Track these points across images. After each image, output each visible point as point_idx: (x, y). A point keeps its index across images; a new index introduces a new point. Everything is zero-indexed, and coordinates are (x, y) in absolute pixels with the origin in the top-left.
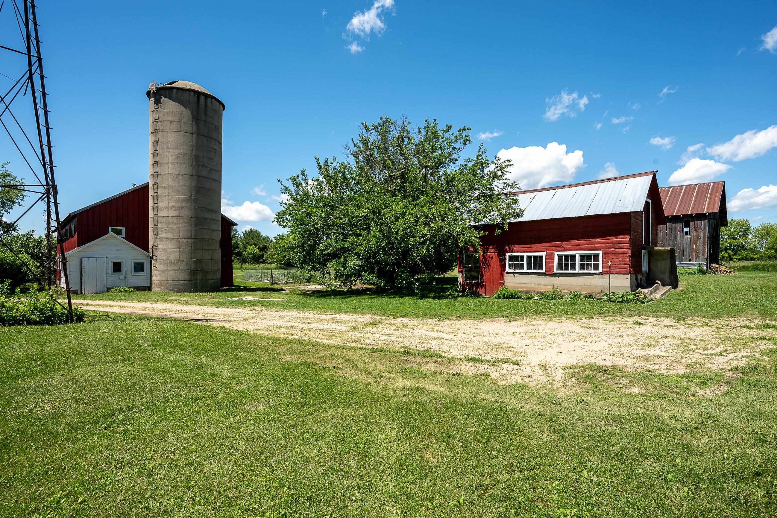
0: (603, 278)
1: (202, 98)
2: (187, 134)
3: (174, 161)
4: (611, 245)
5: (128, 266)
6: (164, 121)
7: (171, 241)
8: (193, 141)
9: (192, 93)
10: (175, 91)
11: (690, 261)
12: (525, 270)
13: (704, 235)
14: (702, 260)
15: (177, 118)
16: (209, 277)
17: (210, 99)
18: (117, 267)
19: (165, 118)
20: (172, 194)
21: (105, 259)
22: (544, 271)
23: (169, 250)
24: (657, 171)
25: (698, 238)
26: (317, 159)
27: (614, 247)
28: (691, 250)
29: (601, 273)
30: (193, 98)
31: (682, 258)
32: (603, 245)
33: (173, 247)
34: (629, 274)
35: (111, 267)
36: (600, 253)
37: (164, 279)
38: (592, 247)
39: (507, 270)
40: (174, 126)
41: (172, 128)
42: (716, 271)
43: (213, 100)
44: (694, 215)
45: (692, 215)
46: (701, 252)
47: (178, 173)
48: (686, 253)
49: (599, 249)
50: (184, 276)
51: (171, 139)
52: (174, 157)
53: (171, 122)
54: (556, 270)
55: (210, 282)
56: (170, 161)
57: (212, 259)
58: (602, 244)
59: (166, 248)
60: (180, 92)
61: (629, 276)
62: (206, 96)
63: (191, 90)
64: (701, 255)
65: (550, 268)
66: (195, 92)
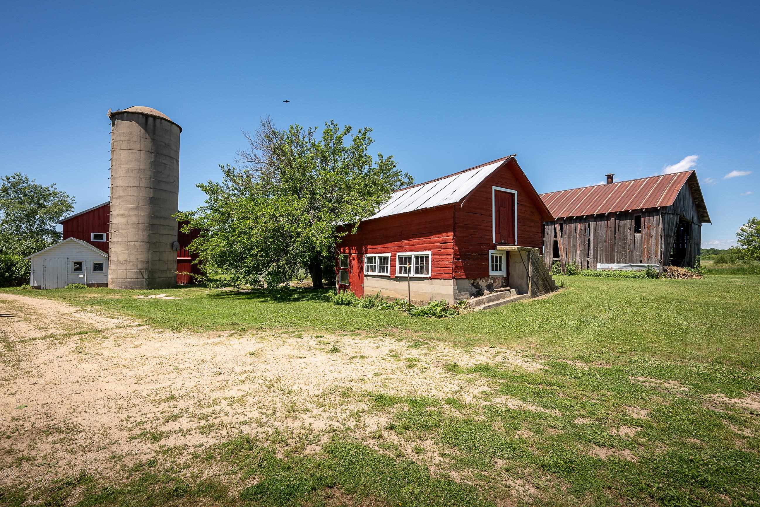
0: (432, 284)
1: (151, 120)
2: (135, 151)
3: (124, 175)
4: (438, 244)
5: (88, 266)
6: (117, 141)
7: (120, 244)
8: (140, 157)
9: (141, 116)
10: (125, 114)
11: (641, 262)
12: (377, 273)
13: (657, 233)
14: (655, 261)
15: (127, 138)
16: (156, 276)
17: (159, 120)
18: (78, 267)
19: (118, 139)
20: (122, 203)
21: (66, 260)
22: (388, 274)
23: (119, 252)
24: (515, 155)
25: (650, 236)
26: (222, 167)
27: (441, 247)
28: (642, 250)
29: (430, 278)
30: (142, 120)
31: (632, 259)
32: (432, 245)
33: (122, 249)
34: (451, 280)
35: (71, 267)
36: (429, 253)
37: (115, 277)
38: (424, 247)
39: (365, 273)
40: (125, 145)
41: (122, 147)
42: (673, 274)
43: (163, 121)
44: (644, 210)
45: (642, 209)
46: (653, 252)
47: (127, 185)
48: (637, 253)
49: (429, 250)
50: (131, 275)
51: (122, 156)
52: (124, 172)
53: (122, 141)
54: (397, 274)
55: (158, 280)
56: (122, 175)
57: (159, 260)
58: (431, 243)
59: (117, 250)
60: (130, 115)
61: (452, 282)
62: (155, 118)
63: (138, 113)
64: (653, 256)
65: (393, 272)
66: (143, 114)
